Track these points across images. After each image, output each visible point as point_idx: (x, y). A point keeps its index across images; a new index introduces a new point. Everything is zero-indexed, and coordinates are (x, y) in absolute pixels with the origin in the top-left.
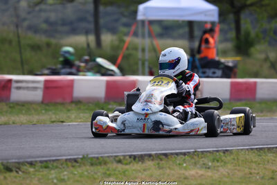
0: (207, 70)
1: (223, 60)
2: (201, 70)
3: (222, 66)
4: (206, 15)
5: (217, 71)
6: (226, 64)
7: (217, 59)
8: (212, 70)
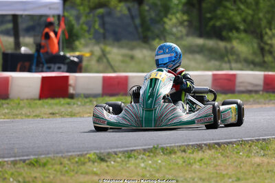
0: (52, 65)
1: (68, 55)
2: (46, 66)
3: (68, 61)
4: (50, 8)
5: (62, 66)
6: (72, 58)
7: (62, 53)
8: (57, 65)
